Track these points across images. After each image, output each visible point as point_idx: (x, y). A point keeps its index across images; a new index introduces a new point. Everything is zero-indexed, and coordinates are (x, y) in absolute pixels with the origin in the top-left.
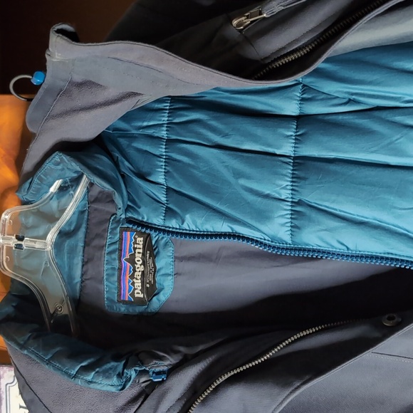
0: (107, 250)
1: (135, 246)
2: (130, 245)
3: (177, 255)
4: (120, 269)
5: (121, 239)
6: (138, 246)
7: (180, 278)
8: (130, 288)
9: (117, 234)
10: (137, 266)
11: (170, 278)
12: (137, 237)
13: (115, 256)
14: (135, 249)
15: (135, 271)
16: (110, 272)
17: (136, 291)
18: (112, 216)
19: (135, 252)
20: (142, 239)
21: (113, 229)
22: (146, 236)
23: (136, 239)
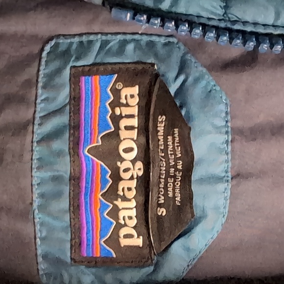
0: (40, 131)
1: (118, 111)
2: (103, 111)
3: (239, 123)
4: (75, 179)
5: (75, 100)
6: (126, 111)
7: (248, 186)
8: (105, 225)
9: (62, 86)
10: (123, 166)
11: (221, 187)
12: (119, 86)
13: (62, 144)
14: (116, 119)
15: (117, 178)
16: (48, 188)
17: (123, 232)
18: (47, 42)
19: (117, 128)
20: (135, 90)
21: (51, 77)
22: (147, 80)
23: (116, 93)
